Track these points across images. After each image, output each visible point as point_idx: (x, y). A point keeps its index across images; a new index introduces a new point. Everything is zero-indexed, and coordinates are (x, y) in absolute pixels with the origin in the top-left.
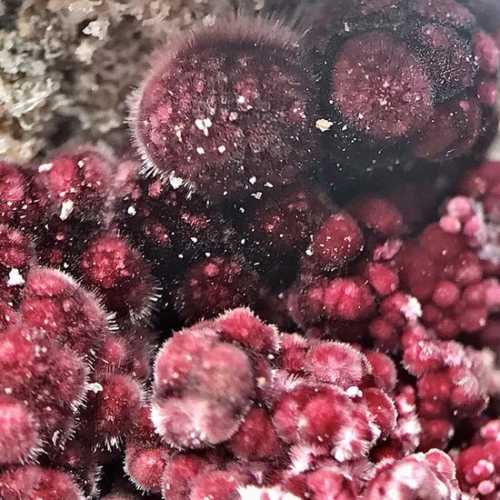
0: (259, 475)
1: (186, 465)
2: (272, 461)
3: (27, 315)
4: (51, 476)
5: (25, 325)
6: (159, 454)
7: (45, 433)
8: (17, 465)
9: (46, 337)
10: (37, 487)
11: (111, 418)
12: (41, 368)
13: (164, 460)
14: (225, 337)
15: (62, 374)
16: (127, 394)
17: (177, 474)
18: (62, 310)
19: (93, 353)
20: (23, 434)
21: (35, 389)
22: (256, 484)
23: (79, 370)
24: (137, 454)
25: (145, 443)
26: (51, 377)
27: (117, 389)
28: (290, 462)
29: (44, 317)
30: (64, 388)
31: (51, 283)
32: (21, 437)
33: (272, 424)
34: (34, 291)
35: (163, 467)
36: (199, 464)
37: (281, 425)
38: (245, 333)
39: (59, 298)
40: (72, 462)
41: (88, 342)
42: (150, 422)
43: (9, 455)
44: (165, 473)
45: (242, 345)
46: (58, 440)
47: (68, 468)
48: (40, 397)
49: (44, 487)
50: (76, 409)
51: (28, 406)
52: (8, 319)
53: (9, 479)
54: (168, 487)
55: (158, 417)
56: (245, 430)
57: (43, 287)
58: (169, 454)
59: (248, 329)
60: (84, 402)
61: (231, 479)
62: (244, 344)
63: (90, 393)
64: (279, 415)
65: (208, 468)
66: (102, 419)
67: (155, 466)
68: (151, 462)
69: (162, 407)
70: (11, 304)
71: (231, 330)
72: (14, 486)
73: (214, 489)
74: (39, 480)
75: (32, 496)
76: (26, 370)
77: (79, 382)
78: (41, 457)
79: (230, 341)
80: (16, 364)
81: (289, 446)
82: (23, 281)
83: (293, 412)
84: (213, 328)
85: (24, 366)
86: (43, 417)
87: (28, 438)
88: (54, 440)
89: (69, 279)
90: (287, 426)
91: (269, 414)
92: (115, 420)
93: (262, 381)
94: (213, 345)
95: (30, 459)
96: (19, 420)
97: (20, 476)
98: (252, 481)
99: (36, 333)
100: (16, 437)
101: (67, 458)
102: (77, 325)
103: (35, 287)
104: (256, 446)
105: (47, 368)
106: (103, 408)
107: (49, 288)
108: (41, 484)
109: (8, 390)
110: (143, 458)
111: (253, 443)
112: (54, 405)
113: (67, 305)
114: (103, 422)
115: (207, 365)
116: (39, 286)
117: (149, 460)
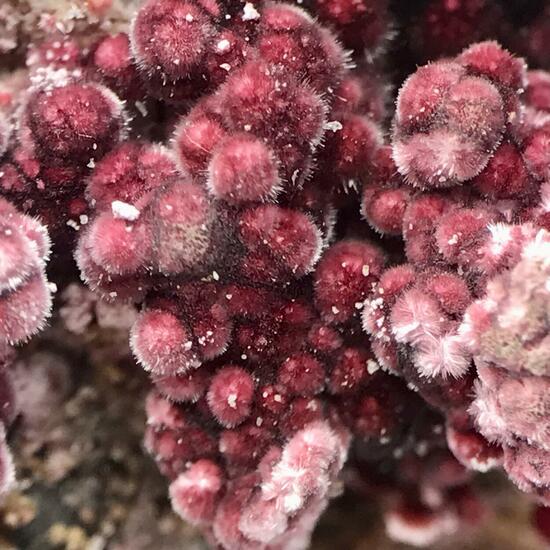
0: (508, 213)
1: (431, 204)
2: (521, 198)
3: (263, 51)
4: (291, 215)
5: (262, 61)
6: (399, 195)
7: (285, 172)
8: (258, 204)
9: (285, 73)
10: (278, 226)
11: (349, 159)
12: (281, 104)
13: (405, 201)
14: (472, 71)
15: (302, 111)
16: (365, 134)
17: (421, 214)
18: (301, 45)
19: (331, 91)
20: (265, 171)
21: (275, 126)
22: (506, 222)
23: (317, 108)
24: (377, 195)
25: (384, 184)
26: (291, 114)
27: (355, 128)
28: (541, 200)
29: (282, 52)
30: (304, 126)
31: (288, 18)
32: (263, 174)
33: (522, 160)
34: (271, 26)
35: (405, 207)
36: (444, 203)
37: (533, 161)
38: (493, 66)
39: (297, 32)
40: (309, 203)
41: (326, 79)
42: (392, 161)
43: (251, 192)
44: (407, 213)
45: (491, 79)
46: (297, 179)
47: (306, 209)
48: (280, 134)
49: (284, 226)
50: (314, 149)
51: (268, 143)
52: (244, 54)
53: (249, 218)
54: (411, 227)
55: (400, 156)
56: (495, 166)
57: (280, 21)
58: (411, 194)
59: (496, 62)
60: (322, 142)
61: (481, 216)
62: (493, 77)
63: (329, 132)
64: (530, 151)
65: (453, 207)
66: (340, 159)
67: (396, 208)
68: (392, 203)
69: (406, 144)
70: (247, 39)
71: (479, 64)
72: (254, 224)
73: (462, 226)
74: (279, 219)
75: (273, 235)
76: (265, 106)
77: (318, 120)
78: (281, 196)
79: (478, 74)
80: (256, 100)
81: (540, 183)
82: (259, 15)
83: (544, 147)
84: (459, 62)
85: (264, 101)
86: (282, 156)
87: (269, 176)
88: (293, 179)
89: (304, 15)
90: (538, 162)
91: (519, 151)
92: (354, 160)
93: (512, 115)
94: (460, 79)
95: (270, 197)
96: (260, 157)
97: (261, 215)
98: (501, 218)
99: (274, 68)
100: (258, 174)
101: (304, 199)
102: (315, 61)
103: (271, 21)
104: (505, 183)
105: (287, 104)
106: (341, 148)
107: (285, 22)
108: (281, 223)
109: (248, 127)
110: (383, 199)
111: (502, 180)
112: (295, 143)
113: (305, 40)
114: (341, 163)
115: (456, 98)
116: (275, 20)
117: (389, 201)
